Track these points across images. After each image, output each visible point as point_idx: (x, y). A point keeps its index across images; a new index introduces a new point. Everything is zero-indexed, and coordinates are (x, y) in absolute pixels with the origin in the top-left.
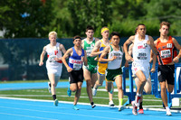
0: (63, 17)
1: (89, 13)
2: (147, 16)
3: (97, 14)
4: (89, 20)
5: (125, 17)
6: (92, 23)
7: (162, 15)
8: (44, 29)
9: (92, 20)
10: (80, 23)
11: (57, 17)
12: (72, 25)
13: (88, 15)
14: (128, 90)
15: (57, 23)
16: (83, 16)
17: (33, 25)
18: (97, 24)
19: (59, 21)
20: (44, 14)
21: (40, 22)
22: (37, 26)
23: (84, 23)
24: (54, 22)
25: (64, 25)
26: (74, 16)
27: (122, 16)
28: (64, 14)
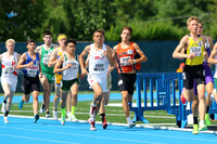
0: (57, 17)
1: (88, 12)
2: (158, 16)
3: (97, 13)
4: (88, 20)
5: (132, 17)
6: (92, 24)
7: (176, 15)
8: (35, 31)
9: (92, 21)
10: (78, 25)
11: (51, 17)
12: (68, 27)
13: (87, 14)
14: (135, 105)
15: (50, 25)
16: (80, 16)
17: (21, 26)
18: (98, 26)
20: (34, 13)
21: (29, 23)
22: (26, 28)
23: (83, 24)
25: (58, 27)
26: (70, 15)
27: (127, 16)
28: (58, 13)
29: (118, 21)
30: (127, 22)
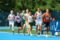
0: (19, 5)
1: (28, 4)
2: (47, 5)
3: (30, 4)
4: (28, 6)
6: (29, 7)
7: (52, 5)
8: (13, 9)
9: (29, 6)
12: (22, 8)
13: (27, 4)
16: (26, 5)
19: (18, 6)
20: (13, 4)
21: (11, 7)
24: (16, 7)
25: (20, 8)
26: (23, 5)
28: (19, 4)
29: (36, 6)
30: (38, 6)
